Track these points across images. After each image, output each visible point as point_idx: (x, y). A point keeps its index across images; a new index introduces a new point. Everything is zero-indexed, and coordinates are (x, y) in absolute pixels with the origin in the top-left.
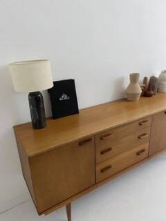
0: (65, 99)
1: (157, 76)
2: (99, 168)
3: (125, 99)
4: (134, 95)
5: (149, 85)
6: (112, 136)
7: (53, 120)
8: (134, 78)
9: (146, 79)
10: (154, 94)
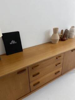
0: (14, 43)
1: (69, 29)
2: (32, 84)
3: (50, 42)
4: (55, 40)
5: (64, 34)
6: (39, 66)
7: (6, 56)
8: (55, 30)
9: (62, 31)
10: (67, 39)
